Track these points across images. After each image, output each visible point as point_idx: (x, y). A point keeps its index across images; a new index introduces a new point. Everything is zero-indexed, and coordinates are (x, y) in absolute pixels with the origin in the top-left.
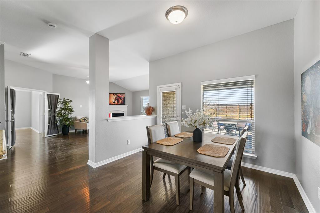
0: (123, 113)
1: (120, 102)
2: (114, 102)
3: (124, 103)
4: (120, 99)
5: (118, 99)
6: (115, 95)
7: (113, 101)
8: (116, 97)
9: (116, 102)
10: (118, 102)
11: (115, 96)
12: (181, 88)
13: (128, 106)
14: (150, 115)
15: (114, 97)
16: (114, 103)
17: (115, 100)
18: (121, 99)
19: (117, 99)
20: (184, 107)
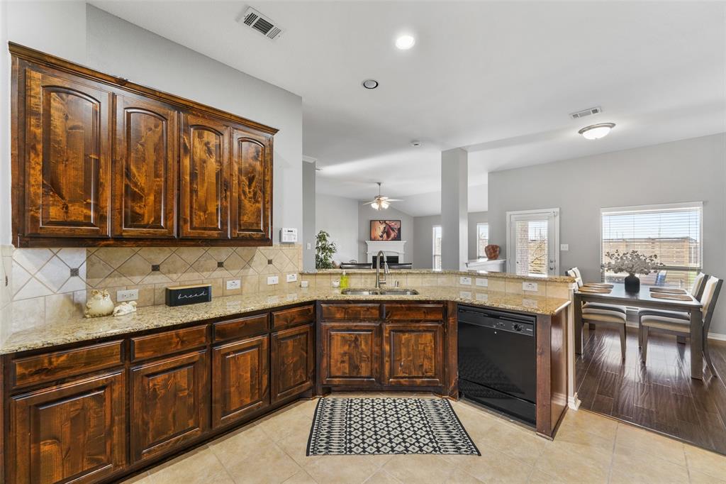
0: (397, 255)
1: (393, 235)
2: (382, 236)
3: (398, 238)
4: (391, 231)
5: (388, 229)
6: (382, 224)
7: (380, 234)
8: (385, 228)
9: (385, 235)
10: (388, 236)
11: (384, 226)
12: (558, 217)
13: (406, 243)
14: (496, 259)
15: (382, 227)
16: (381, 239)
17: (383, 232)
18: (393, 230)
19: (386, 230)
20: (565, 247)
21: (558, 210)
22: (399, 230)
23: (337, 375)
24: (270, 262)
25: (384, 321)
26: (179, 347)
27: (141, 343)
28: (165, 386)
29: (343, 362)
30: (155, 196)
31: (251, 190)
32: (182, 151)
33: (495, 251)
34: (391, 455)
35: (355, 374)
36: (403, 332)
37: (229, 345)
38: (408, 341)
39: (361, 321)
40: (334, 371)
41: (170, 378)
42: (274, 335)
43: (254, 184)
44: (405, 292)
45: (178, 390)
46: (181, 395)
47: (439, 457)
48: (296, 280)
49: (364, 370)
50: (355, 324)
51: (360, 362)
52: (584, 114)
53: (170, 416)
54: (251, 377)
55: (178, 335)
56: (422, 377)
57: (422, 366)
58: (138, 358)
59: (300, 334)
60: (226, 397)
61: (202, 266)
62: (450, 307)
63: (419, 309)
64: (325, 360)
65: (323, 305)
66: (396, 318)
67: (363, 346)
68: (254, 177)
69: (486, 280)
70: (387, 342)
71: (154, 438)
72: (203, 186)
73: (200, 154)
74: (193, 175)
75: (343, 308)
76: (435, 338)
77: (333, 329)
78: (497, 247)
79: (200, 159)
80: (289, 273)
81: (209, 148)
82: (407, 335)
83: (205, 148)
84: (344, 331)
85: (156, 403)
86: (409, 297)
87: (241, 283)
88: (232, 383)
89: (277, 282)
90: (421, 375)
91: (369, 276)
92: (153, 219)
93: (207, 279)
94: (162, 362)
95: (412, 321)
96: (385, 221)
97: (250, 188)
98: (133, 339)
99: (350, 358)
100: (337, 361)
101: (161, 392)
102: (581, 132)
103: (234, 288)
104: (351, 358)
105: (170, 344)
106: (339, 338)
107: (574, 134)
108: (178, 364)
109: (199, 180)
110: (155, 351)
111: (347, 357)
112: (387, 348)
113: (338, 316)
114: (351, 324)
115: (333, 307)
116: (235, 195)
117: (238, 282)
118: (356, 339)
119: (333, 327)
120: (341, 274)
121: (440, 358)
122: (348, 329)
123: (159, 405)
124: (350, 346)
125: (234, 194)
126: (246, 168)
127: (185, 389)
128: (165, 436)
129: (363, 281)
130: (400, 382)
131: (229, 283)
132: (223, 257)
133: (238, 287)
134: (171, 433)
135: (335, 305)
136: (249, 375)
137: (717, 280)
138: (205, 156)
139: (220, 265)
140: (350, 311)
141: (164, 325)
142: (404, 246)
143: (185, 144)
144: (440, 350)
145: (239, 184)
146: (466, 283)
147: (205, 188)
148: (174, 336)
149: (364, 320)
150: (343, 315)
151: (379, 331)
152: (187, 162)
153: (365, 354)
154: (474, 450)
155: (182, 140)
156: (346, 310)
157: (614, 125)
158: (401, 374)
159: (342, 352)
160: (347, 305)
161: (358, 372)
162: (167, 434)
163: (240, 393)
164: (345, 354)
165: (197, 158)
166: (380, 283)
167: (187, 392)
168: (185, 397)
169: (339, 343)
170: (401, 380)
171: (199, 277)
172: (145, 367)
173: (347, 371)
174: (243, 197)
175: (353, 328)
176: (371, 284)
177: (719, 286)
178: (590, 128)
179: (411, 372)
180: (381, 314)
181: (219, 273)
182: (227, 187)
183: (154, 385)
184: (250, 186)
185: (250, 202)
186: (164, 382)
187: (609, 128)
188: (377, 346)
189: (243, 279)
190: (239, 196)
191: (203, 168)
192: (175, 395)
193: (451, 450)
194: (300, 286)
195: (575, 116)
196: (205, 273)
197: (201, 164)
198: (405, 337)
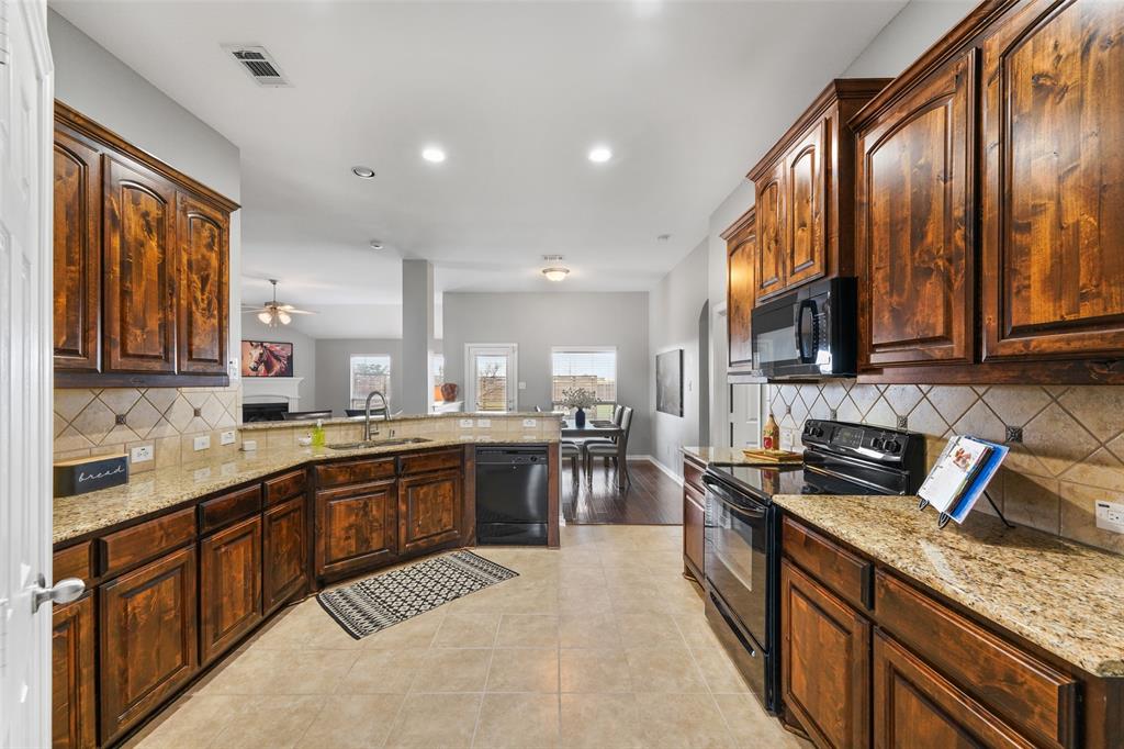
0: (286, 401)
1: (277, 367)
2: (255, 369)
3: (288, 372)
4: (275, 361)
5: (268, 358)
6: (256, 347)
7: (252, 365)
8: (261, 354)
9: (262, 368)
10: (269, 368)
11: (259, 350)
12: (517, 352)
13: (302, 381)
14: (453, 401)
15: (256, 353)
16: (254, 373)
17: (259, 362)
18: (279, 360)
19: (265, 358)
20: (523, 385)
21: (515, 345)
22: (290, 359)
23: (341, 556)
24: (197, 413)
25: (399, 476)
26: (164, 544)
27: (117, 543)
28: (148, 607)
29: (347, 538)
30: (67, 296)
31: (205, 297)
32: (108, 222)
33: (453, 392)
34: (448, 603)
35: (363, 550)
36: (421, 485)
37: (221, 534)
38: (426, 495)
39: (370, 481)
40: (336, 553)
41: (153, 592)
42: (267, 513)
43: (208, 288)
44: (404, 441)
45: (162, 611)
46: (167, 618)
47: (488, 588)
48: (233, 440)
49: (376, 542)
50: (364, 486)
51: (371, 533)
52: (553, 258)
53: (154, 654)
54: (245, 578)
55: (161, 525)
56: (440, 534)
57: (441, 520)
58: (112, 569)
59: (294, 511)
60: (218, 611)
61: (89, 424)
62: (468, 450)
63: (437, 456)
64: (323, 542)
65: (319, 467)
66: (414, 470)
67: (374, 512)
68: (208, 276)
69: (489, 421)
70: (403, 501)
71: (133, 693)
72: (140, 286)
73: (135, 232)
74: (125, 267)
75: (348, 467)
76: (453, 486)
77: (333, 497)
78: (455, 386)
79: (136, 239)
80: (224, 430)
81: (148, 223)
82: (425, 489)
83: (142, 222)
84: (348, 497)
85: (136, 637)
86: (411, 446)
87: (155, 450)
88: (224, 591)
89: (208, 446)
90: (439, 531)
91: (352, 427)
92: (64, 338)
93: (97, 446)
94: (142, 572)
95: (430, 471)
96: (262, 343)
97: (203, 294)
98: (104, 539)
99: (357, 532)
100: (340, 539)
101: (142, 619)
102: (544, 272)
103: (143, 458)
104: (359, 529)
105: (153, 541)
106: (343, 508)
107: (539, 272)
108: (163, 570)
109: (134, 274)
110: (134, 555)
111: (354, 531)
112: (403, 508)
113: (341, 479)
114: (357, 487)
115: (333, 468)
116: (184, 303)
117: (150, 449)
118: (366, 505)
119: (335, 494)
120: (315, 426)
121: (458, 508)
122: (355, 494)
123: (139, 639)
124: (357, 515)
125: (182, 302)
126: (198, 261)
127: (171, 609)
128: (147, 687)
129: (343, 433)
130: (417, 545)
131: (135, 451)
132: (123, 408)
133: (150, 456)
134: (155, 680)
135: (337, 465)
136: (242, 575)
137: (630, 409)
138: (142, 235)
139: (120, 420)
140: (357, 471)
141: (149, 511)
142: (300, 385)
143: (113, 211)
144: (458, 500)
145: (189, 286)
146: (466, 426)
147: (143, 289)
148: (157, 528)
149: (374, 480)
150: (347, 476)
151: (393, 489)
152: (115, 242)
153: (377, 521)
154: (512, 574)
155: (107, 204)
156: (352, 471)
157: (568, 271)
158: (418, 536)
159: (347, 525)
160: (353, 463)
161: (368, 547)
162: (149, 682)
163: (233, 605)
164: (351, 527)
165: (130, 238)
166: (370, 435)
167: (173, 612)
168: (171, 620)
169: (343, 515)
170: (419, 542)
171: (85, 443)
172: (121, 581)
173: (353, 549)
174: (194, 308)
175: (362, 492)
176: (354, 437)
177: (631, 415)
178: (551, 270)
179: (429, 531)
180: (396, 469)
181: (121, 434)
182: (173, 290)
183: (134, 608)
184: (203, 290)
185: (203, 315)
186: (145, 602)
187: (564, 274)
188: (391, 508)
189: (157, 442)
190: (189, 304)
191: (140, 255)
192: (160, 619)
193: (496, 581)
194: (242, 450)
195: (546, 258)
196: (94, 436)
197: (137, 249)
198: (422, 491)
